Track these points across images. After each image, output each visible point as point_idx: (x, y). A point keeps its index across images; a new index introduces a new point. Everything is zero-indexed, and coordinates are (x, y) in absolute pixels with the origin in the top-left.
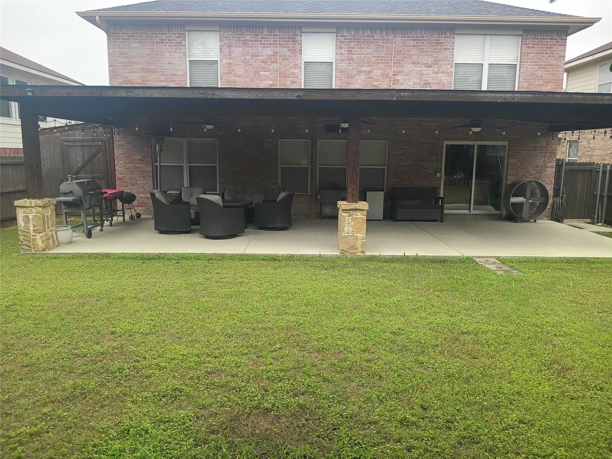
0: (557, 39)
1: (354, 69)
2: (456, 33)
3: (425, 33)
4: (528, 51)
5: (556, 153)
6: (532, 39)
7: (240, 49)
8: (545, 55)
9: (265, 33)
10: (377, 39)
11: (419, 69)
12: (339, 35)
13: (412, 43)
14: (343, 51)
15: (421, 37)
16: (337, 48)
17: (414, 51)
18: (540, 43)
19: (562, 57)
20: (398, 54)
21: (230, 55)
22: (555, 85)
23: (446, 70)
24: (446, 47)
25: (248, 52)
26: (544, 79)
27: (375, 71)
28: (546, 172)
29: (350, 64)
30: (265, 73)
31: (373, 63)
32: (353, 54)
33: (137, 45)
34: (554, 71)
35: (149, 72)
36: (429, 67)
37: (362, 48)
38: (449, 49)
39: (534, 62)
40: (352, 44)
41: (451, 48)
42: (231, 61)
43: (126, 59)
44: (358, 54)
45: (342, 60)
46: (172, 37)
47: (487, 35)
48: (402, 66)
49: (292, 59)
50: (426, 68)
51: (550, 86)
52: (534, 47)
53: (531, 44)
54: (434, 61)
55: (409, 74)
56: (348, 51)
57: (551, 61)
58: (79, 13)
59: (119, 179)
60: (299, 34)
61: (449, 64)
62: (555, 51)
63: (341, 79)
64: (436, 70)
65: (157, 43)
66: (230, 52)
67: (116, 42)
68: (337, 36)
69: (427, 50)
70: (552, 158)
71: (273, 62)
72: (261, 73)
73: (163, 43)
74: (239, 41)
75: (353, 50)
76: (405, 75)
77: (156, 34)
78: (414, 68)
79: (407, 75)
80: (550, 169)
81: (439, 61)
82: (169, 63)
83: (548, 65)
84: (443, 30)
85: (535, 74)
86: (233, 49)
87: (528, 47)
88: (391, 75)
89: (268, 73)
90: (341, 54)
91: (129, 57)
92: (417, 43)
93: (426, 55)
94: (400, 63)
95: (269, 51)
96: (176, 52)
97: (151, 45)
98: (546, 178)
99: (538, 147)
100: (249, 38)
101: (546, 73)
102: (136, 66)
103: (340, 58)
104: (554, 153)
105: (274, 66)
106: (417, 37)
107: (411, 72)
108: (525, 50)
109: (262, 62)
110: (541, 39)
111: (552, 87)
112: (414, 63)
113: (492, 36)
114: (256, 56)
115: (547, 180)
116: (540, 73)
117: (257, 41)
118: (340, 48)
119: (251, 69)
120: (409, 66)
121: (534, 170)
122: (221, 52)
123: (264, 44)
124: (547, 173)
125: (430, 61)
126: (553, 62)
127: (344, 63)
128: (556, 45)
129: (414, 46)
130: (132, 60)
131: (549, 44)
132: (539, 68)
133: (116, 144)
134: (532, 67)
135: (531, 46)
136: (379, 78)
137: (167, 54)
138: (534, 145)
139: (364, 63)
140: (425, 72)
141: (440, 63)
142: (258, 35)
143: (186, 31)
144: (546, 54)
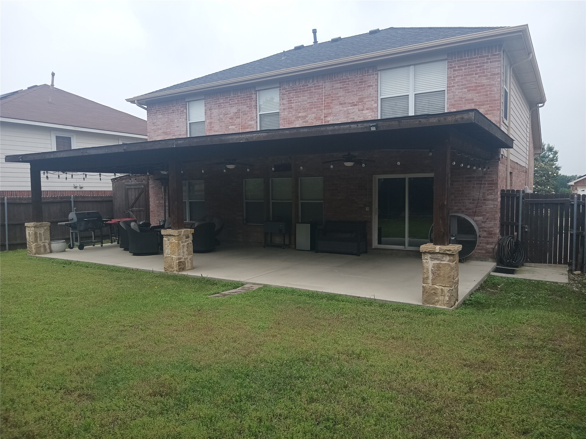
0: (488, 56)
1: (293, 116)
2: (378, 69)
3: (350, 75)
4: (454, 74)
5: (497, 184)
6: (458, 61)
7: (217, 110)
8: (474, 75)
9: (232, 95)
10: (310, 87)
11: (345, 109)
12: (281, 88)
13: (339, 85)
14: (285, 102)
15: (346, 79)
16: (280, 100)
17: (341, 93)
18: (468, 64)
19: (496, 74)
20: (327, 98)
21: (211, 116)
22: (490, 107)
23: (371, 106)
24: (369, 84)
25: (222, 112)
26: (475, 102)
27: (309, 116)
28: (486, 205)
29: (290, 111)
30: (232, 127)
31: (308, 108)
32: (292, 103)
33: (161, 116)
34: (486, 91)
35: (167, 134)
36: (354, 106)
37: (299, 97)
38: (372, 86)
39: (462, 85)
40: (291, 95)
41: (374, 85)
42: (212, 120)
43: (155, 127)
44: (296, 102)
45: (284, 109)
46: (179, 108)
47: (410, 65)
48: (330, 108)
49: (250, 114)
50: (352, 107)
51: (484, 108)
52: (462, 70)
53: (457, 67)
54: (359, 99)
55: (337, 115)
56: (288, 101)
57: (482, 81)
58: (128, 100)
59: (152, 211)
60: (254, 93)
61: (373, 100)
62: (487, 69)
63: (284, 125)
64: (361, 107)
65: (171, 113)
66: (211, 114)
67: (151, 116)
68: (280, 90)
69: (353, 90)
70: (492, 190)
71: (237, 118)
72: (230, 127)
73: (174, 113)
74: (216, 104)
75: (292, 99)
76: (334, 115)
77: (170, 107)
78: (341, 108)
79: (335, 116)
80: (490, 202)
81: (364, 98)
82: (177, 127)
83: (478, 86)
84: (366, 69)
85: (464, 98)
86: (213, 111)
87: (454, 71)
88: (322, 117)
89: (234, 127)
90: (283, 104)
91: (156, 126)
92: (343, 85)
93: (352, 95)
94: (329, 106)
95: (234, 110)
96: (180, 118)
97: (168, 115)
98: (487, 213)
99: (474, 177)
100: (222, 101)
101: (477, 95)
102: (160, 131)
103: (283, 108)
104: (494, 184)
105: (238, 121)
106: (343, 79)
107: (339, 113)
108: (451, 74)
109: (230, 119)
110: (469, 59)
111: (486, 109)
112: (341, 104)
113: (416, 66)
114: (226, 114)
115: (488, 215)
116: (469, 96)
117: (227, 103)
118: (283, 99)
119: (223, 125)
120: (337, 107)
121: (471, 203)
122: (205, 115)
123: (231, 104)
124: (487, 207)
125: (355, 99)
126: (485, 81)
127: (285, 111)
128: (487, 62)
129: (341, 88)
130: (159, 127)
131: (478, 62)
132: (468, 91)
133: (150, 186)
134: (460, 91)
135: (457, 68)
136: (313, 121)
137: (176, 120)
138: (469, 175)
139: (300, 110)
140: (351, 111)
141: (364, 100)
142: (227, 98)
143: (187, 102)
144: (476, 74)
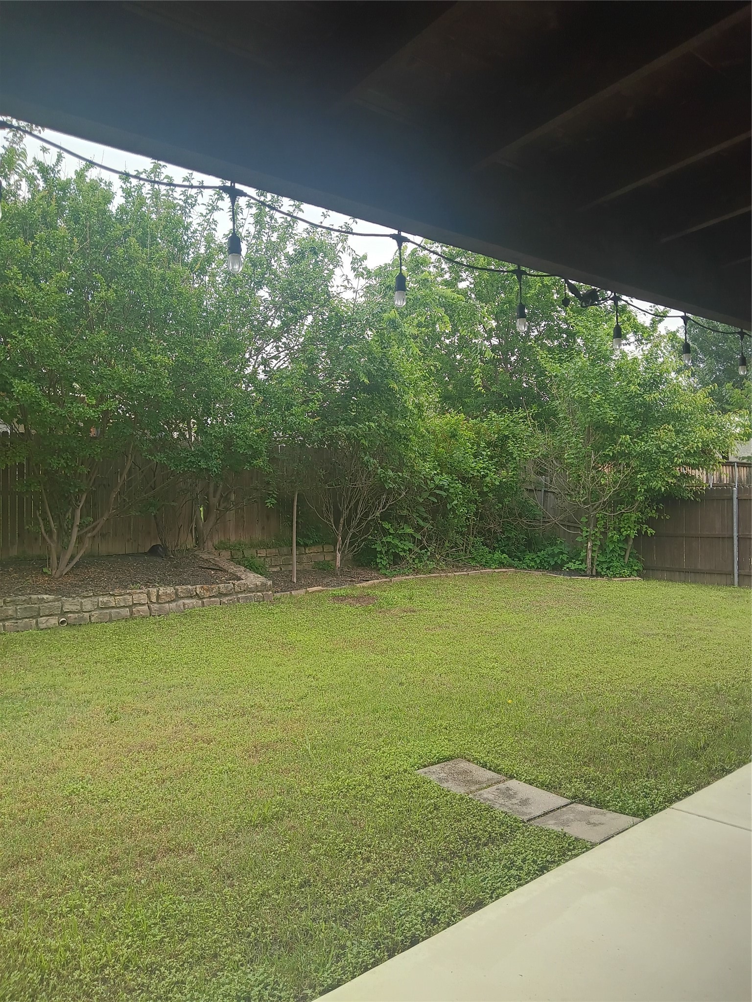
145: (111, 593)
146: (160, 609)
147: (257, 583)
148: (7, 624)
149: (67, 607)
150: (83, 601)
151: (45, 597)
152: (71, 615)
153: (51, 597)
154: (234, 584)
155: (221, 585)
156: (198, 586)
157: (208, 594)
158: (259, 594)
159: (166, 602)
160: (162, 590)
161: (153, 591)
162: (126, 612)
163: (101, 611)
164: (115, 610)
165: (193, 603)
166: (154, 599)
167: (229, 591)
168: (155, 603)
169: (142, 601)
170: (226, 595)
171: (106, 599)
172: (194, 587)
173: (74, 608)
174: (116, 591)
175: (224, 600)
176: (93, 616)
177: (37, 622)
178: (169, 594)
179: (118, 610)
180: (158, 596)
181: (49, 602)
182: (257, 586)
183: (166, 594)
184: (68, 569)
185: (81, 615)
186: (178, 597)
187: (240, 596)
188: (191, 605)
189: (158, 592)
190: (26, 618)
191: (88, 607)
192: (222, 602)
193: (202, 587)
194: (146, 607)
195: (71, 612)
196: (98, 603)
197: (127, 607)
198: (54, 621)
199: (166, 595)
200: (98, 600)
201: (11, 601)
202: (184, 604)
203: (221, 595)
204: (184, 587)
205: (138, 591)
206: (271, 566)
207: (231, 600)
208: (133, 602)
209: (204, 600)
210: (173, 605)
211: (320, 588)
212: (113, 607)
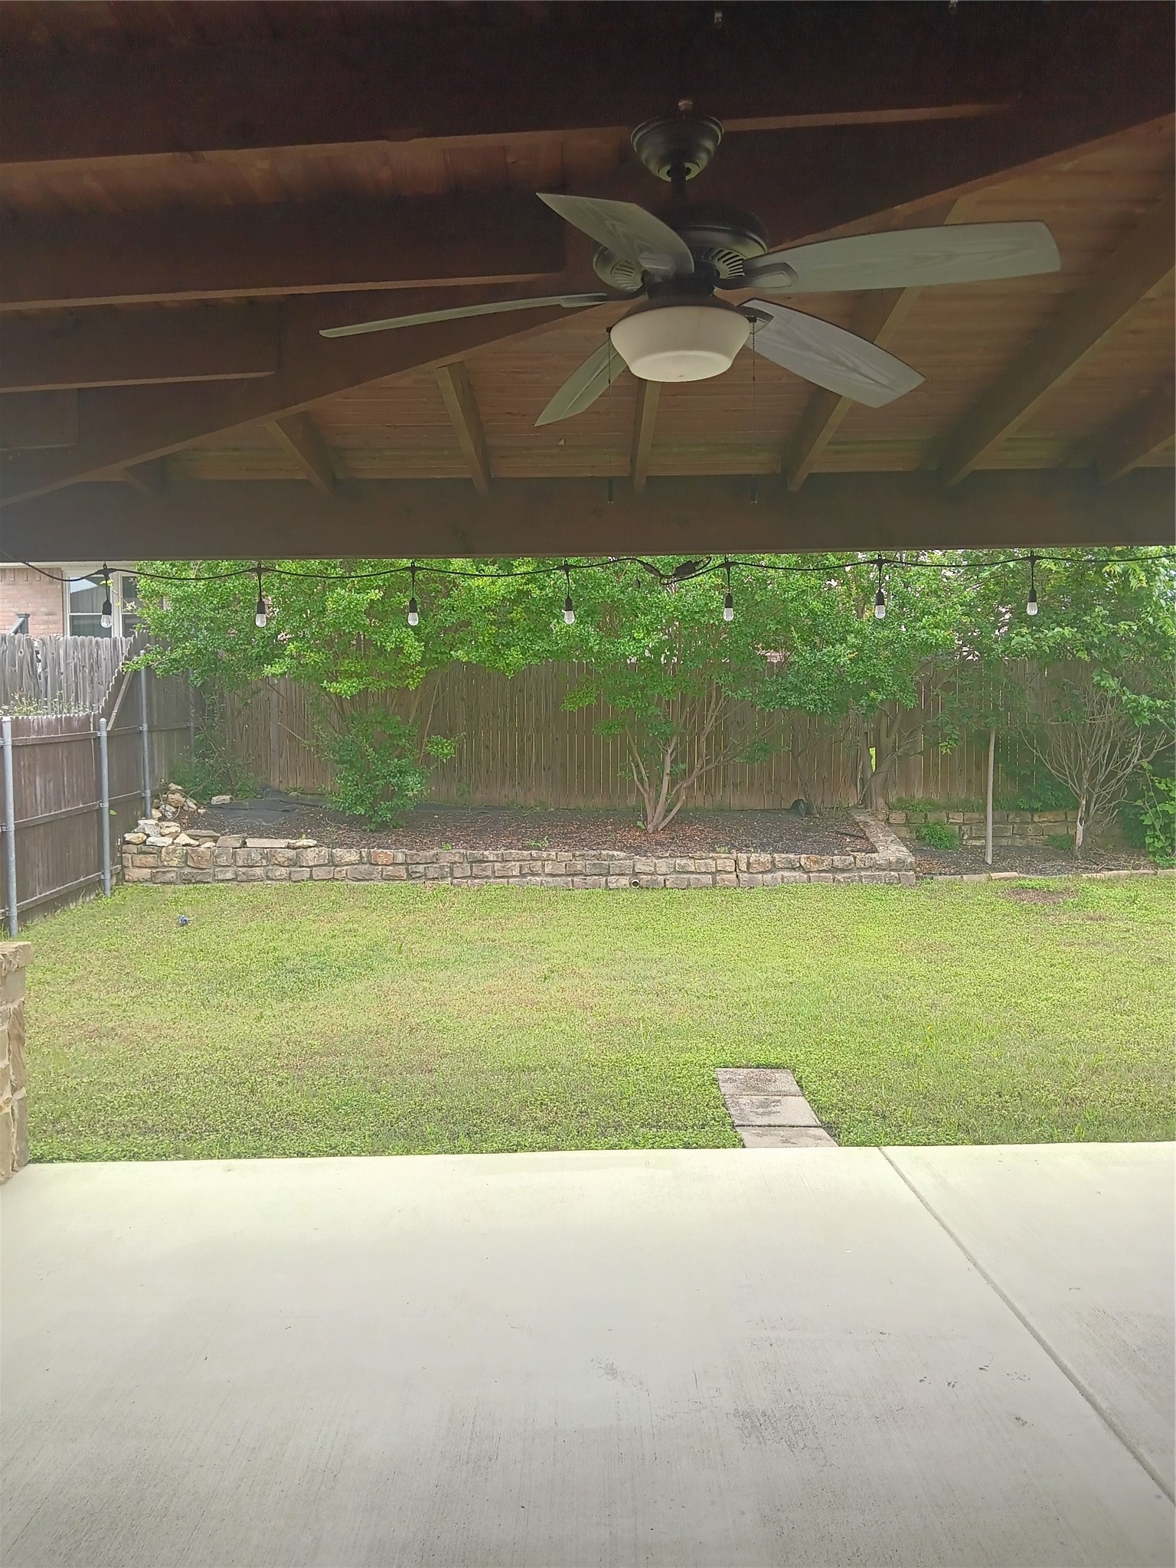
145: (690, 855)
146: (750, 880)
147: (891, 858)
148: (575, 879)
149: (639, 867)
150: (657, 861)
151: (615, 853)
152: (645, 876)
153: (622, 854)
154: (855, 858)
155: (835, 857)
156: (803, 856)
157: (816, 867)
158: (892, 873)
159: (760, 873)
160: (753, 857)
161: (743, 856)
162: (707, 879)
163: (678, 876)
164: (695, 876)
165: (795, 877)
166: (744, 868)
167: (847, 866)
168: (745, 872)
169: (727, 868)
170: (843, 870)
171: (684, 861)
172: (798, 856)
173: (647, 869)
174: (698, 854)
175: (839, 877)
176: (668, 880)
177: (606, 880)
178: (762, 863)
179: (698, 876)
180: (749, 864)
181: (620, 860)
182: (890, 863)
183: (758, 862)
184: (663, 824)
185: (655, 878)
186: (774, 868)
187: (863, 873)
188: (792, 879)
189: (748, 858)
190: (595, 875)
191: (663, 869)
192: (836, 879)
193: (809, 858)
194: (734, 876)
195: (644, 874)
196: (675, 866)
197: (709, 873)
198: (624, 881)
199: (759, 864)
200: (675, 862)
201: (580, 855)
202: (783, 878)
203: (834, 870)
204: (784, 856)
205: (723, 856)
206: (971, 838)
207: (849, 878)
208: (716, 867)
209: (811, 875)
210: (768, 877)
211: (1015, 874)
212: (692, 872)
